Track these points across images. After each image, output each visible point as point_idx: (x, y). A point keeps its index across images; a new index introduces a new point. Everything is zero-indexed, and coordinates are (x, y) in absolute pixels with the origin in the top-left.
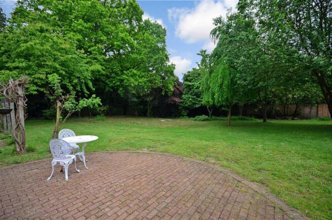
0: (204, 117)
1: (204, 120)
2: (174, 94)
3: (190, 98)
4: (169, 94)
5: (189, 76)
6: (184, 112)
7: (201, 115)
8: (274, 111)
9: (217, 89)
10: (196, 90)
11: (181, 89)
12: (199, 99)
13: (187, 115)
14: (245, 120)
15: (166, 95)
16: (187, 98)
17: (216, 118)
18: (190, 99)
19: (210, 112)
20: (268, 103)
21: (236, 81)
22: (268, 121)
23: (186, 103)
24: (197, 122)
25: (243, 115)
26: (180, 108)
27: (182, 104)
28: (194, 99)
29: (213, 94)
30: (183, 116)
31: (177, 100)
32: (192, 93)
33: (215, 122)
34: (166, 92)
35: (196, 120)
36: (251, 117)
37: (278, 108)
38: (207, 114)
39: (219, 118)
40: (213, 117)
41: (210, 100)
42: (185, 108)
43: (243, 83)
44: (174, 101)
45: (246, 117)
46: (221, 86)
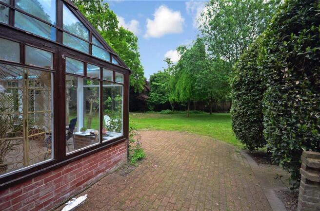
0: (168, 111)
1: (169, 114)
2: (143, 92)
3: (156, 95)
4: (140, 92)
5: (156, 77)
6: (151, 108)
7: (166, 110)
8: (217, 107)
9: (181, 91)
10: (162, 90)
11: (149, 88)
12: (164, 97)
13: (154, 110)
14: (198, 113)
15: (138, 93)
16: (154, 96)
17: (178, 112)
18: (157, 97)
19: (173, 108)
20: (213, 101)
21: (194, 86)
22: (213, 114)
23: (153, 100)
24: (163, 115)
25: (197, 110)
26: (147, 104)
27: (149, 101)
28: (160, 96)
29: (179, 94)
30: (150, 110)
31: (146, 97)
32: (158, 92)
33: (177, 115)
34: (138, 90)
35: (162, 114)
36: (202, 111)
37: (219, 105)
38: (170, 109)
39: (179, 112)
40: (175, 111)
41: (176, 98)
42: (152, 104)
43: (199, 88)
44: (143, 98)
45: (198, 112)
46: (185, 89)
